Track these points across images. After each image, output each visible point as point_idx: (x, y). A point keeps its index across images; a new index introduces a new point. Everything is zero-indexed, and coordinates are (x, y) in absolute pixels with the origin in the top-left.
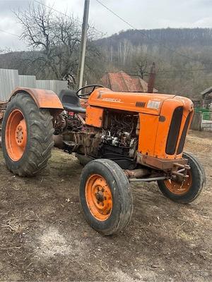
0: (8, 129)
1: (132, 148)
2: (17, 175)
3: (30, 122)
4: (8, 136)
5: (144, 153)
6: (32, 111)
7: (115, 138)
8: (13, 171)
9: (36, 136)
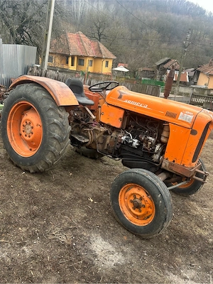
0: (11, 119)
1: (156, 154)
2: (28, 171)
3: (49, 121)
4: (10, 128)
5: (170, 160)
6: (50, 109)
7: (136, 141)
8: (22, 167)
9: (56, 135)
